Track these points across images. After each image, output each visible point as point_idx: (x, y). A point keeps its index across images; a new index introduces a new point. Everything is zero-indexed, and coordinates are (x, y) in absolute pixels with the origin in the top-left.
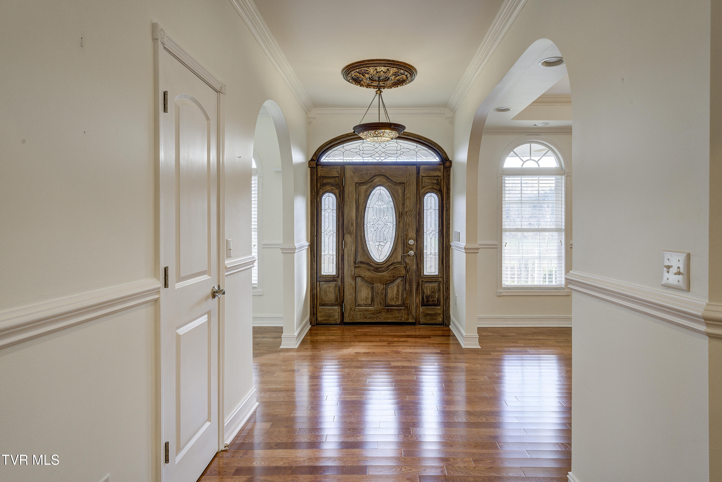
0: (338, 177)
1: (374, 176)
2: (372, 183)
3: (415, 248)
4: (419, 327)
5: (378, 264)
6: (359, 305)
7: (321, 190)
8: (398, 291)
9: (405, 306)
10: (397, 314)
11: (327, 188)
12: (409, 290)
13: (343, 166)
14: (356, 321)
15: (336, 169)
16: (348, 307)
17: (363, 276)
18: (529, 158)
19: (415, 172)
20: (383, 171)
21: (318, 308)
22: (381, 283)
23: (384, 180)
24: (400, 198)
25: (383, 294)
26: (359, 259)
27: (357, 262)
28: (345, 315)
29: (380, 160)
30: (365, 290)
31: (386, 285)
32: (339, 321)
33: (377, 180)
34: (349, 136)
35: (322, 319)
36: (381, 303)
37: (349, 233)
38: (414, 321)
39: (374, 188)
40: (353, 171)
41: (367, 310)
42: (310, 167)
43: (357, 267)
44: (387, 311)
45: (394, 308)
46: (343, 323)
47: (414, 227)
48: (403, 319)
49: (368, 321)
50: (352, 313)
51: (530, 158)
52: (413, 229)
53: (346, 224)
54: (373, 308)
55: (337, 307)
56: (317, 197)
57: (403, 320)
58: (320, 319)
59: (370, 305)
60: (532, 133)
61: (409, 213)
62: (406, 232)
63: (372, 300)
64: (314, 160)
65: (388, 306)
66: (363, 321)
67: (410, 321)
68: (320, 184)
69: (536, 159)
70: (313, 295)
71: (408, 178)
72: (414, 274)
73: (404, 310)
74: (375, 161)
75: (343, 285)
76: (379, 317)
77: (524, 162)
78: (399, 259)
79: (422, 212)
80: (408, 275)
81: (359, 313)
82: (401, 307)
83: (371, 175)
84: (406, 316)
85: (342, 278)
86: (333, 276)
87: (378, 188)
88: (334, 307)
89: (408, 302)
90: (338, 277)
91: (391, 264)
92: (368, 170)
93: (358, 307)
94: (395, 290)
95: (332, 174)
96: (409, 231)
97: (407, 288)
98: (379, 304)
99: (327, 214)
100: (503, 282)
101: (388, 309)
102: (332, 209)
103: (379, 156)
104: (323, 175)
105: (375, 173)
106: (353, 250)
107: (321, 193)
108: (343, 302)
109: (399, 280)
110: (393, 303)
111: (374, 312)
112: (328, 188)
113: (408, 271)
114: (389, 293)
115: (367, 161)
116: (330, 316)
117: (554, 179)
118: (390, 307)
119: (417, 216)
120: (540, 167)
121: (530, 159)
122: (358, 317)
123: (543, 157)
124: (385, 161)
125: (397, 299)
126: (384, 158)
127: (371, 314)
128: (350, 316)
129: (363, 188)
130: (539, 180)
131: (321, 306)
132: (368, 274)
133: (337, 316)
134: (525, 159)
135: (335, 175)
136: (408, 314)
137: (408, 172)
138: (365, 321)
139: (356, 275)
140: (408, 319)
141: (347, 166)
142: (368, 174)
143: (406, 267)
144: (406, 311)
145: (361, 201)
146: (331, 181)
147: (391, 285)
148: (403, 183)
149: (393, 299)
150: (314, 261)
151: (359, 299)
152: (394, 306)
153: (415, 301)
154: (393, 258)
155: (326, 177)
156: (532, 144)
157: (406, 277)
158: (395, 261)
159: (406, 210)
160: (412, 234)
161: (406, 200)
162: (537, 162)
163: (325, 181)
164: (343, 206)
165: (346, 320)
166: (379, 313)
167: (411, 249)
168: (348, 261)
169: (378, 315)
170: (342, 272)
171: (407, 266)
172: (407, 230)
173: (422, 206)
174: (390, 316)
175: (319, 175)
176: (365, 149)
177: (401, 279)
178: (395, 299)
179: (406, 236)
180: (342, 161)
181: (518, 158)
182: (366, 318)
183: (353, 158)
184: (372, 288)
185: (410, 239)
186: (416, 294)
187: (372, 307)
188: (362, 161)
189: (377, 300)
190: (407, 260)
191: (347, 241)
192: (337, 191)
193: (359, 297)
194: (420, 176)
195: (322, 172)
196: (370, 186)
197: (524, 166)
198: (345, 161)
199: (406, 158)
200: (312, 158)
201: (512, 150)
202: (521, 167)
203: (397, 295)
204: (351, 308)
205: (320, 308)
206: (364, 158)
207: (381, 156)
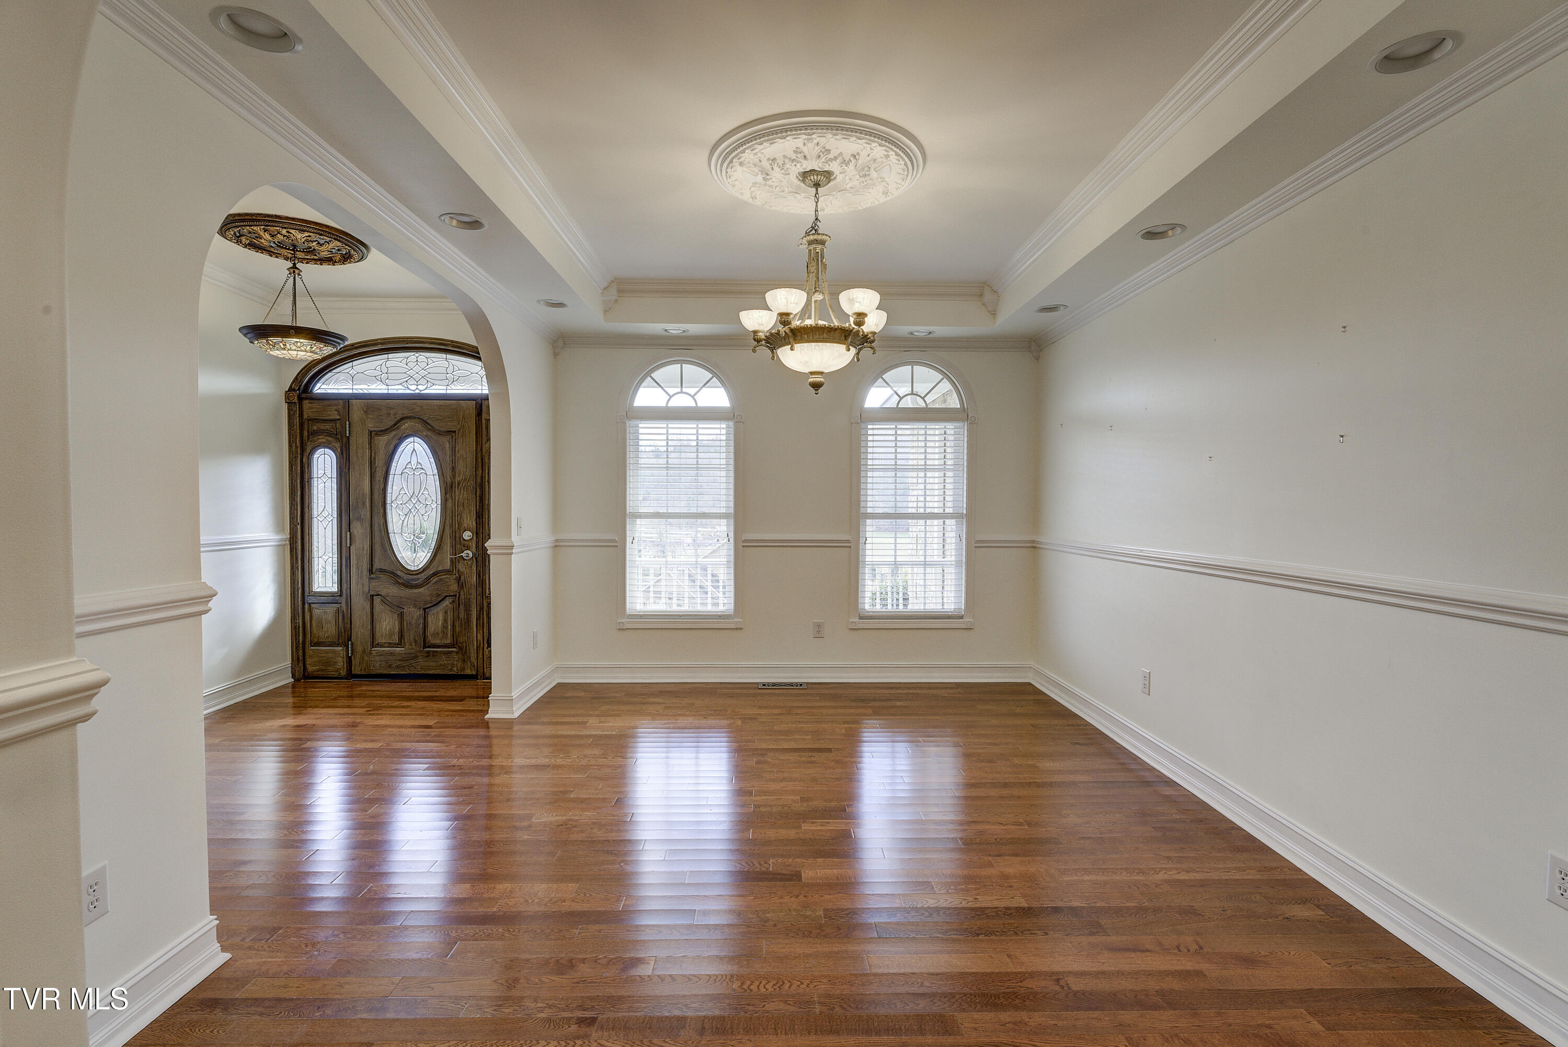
0: (339, 420)
1: (402, 419)
2: (398, 431)
3: (474, 546)
4: (483, 682)
5: (409, 572)
6: (378, 644)
7: (309, 443)
8: (445, 620)
9: (459, 647)
10: (443, 660)
11: (319, 439)
12: (464, 620)
13: (346, 400)
14: (374, 673)
15: (336, 405)
16: (359, 649)
17: (383, 594)
18: (679, 390)
19: (473, 412)
20: (418, 409)
21: (307, 650)
22: (415, 606)
23: (419, 426)
24: (448, 457)
25: (419, 625)
26: (377, 565)
27: (374, 571)
28: (353, 662)
29: (417, 391)
30: (388, 620)
31: (425, 611)
32: (343, 673)
33: (406, 425)
34: (356, 348)
35: (315, 668)
36: (415, 641)
37: (359, 519)
38: (474, 673)
39: (401, 440)
40: (365, 409)
41: (391, 654)
42: (288, 403)
43: (373, 579)
44: (427, 655)
45: (439, 650)
46: (350, 675)
47: (473, 509)
48: (455, 669)
49: (394, 672)
50: (366, 658)
51: (682, 390)
52: (470, 513)
53: (353, 504)
54: (403, 649)
55: (341, 648)
56: (302, 455)
57: (455, 671)
58: (310, 668)
59: (400, 644)
60: (676, 345)
61: (464, 484)
62: (459, 517)
63: (401, 636)
64: (294, 390)
65: (429, 647)
66: (385, 672)
67: (468, 672)
68: (308, 431)
69: (692, 391)
70: (295, 627)
71: (460, 422)
72: (473, 592)
73: (457, 653)
74: (408, 392)
75: (349, 610)
76: (414, 665)
77: (671, 397)
78: (448, 565)
79: (487, 483)
80: (462, 593)
81: (378, 658)
82: (453, 648)
83: (396, 418)
84: (460, 664)
85: (347, 598)
86: (332, 594)
87: (411, 439)
88: (335, 648)
89: (461, 639)
90: (341, 596)
91: (433, 573)
92: (391, 408)
93: (376, 649)
94: (441, 618)
95: (329, 415)
96: (464, 516)
97: (462, 615)
98: (413, 644)
99: (321, 485)
100: (628, 606)
101: (428, 652)
102: (330, 476)
103: (416, 383)
104: (312, 416)
105: (404, 414)
106: (365, 548)
107: (309, 449)
108: (350, 639)
109: (447, 602)
110: (438, 642)
111: (405, 656)
112: (322, 439)
113: (463, 587)
114: (430, 623)
115: (395, 392)
116: (328, 663)
117: (724, 426)
118: (433, 648)
119: (478, 490)
120: (699, 405)
121: (682, 392)
122: (378, 665)
123: (704, 389)
124: (426, 392)
125: (444, 633)
126: (425, 387)
127: (400, 660)
128: (362, 663)
129: (382, 441)
130: (697, 428)
131: (313, 646)
132: (391, 590)
133: (341, 663)
134: (671, 391)
135: (333, 417)
136: (464, 661)
137: (461, 413)
138: (388, 673)
139: (372, 593)
140: (463, 669)
141: (354, 401)
142: (391, 416)
143: (459, 579)
144: (460, 655)
145: (380, 463)
146: (327, 426)
147: (434, 610)
148: (452, 431)
149: (438, 634)
150: (297, 568)
151: (378, 634)
152: (439, 647)
153: (475, 638)
154: (435, 562)
155: (317, 419)
156: (683, 365)
157: (459, 597)
158: (440, 569)
159: (458, 479)
160: (469, 520)
161: (458, 461)
162: (693, 397)
163: (315, 428)
164: (347, 471)
165: (356, 670)
166: (413, 658)
167: (467, 547)
168: (358, 568)
169: (412, 661)
170: (347, 586)
171: (460, 577)
172: (460, 515)
173: (487, 472)
174: (432, 664)
175: (305, 416)
176: (390, 370)
177: (451, 600)
178: (441, 635)
179: (458, 525)
180: (350, 391)
181: (660, 389)
182: (390, 666)
183: (369, 388)
184: (401, 615)
185: (465, 531)
186: (477, 626)
187: (401, 649)
188: (386, 392)
189: (409, 636)
190: (461, 567)
191: (355, 532)
192: (338, 445)
193: (377, 630)
194: (483, 419)
195: (312, 412)
196: (395, 436)
197: (670, 404)
198: (355, 391)
199: (462, 388)
200: (291, 386)
201: (649, 374)
202: (665, 405)
203: (445, 627)
204: (364, 649)
205: (310, 650)
206: (390, 387)
207: (419, 383)
